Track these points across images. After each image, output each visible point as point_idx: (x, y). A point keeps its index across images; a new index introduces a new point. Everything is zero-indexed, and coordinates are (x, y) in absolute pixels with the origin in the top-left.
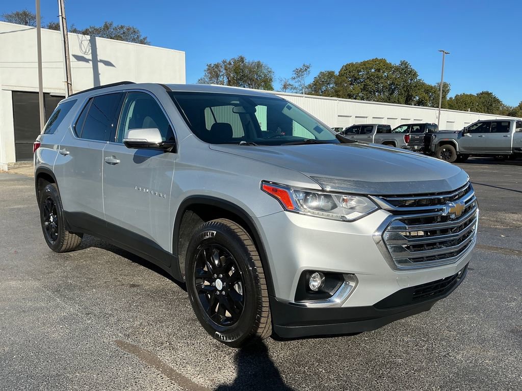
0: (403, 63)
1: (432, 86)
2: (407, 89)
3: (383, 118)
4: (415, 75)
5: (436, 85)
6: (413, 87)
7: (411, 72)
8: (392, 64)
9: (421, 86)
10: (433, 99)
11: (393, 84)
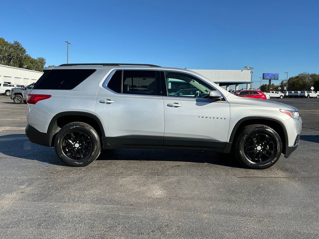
0: (16, 43)
1: (35, 60)
2: (20, 59)
3: (21, 78)
4: (24, 51)
5: (37, 59)
6: (23, 59)
7: (22, 49)
8: (9, 42)
9: (28, 58)
10: (36, 67)
11: (10, 55)
